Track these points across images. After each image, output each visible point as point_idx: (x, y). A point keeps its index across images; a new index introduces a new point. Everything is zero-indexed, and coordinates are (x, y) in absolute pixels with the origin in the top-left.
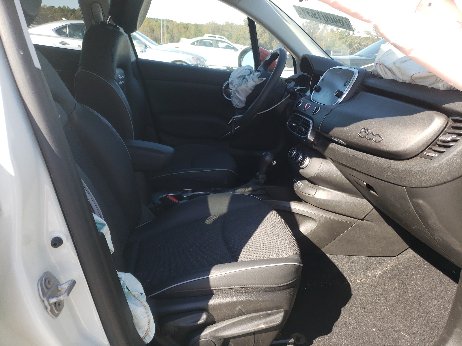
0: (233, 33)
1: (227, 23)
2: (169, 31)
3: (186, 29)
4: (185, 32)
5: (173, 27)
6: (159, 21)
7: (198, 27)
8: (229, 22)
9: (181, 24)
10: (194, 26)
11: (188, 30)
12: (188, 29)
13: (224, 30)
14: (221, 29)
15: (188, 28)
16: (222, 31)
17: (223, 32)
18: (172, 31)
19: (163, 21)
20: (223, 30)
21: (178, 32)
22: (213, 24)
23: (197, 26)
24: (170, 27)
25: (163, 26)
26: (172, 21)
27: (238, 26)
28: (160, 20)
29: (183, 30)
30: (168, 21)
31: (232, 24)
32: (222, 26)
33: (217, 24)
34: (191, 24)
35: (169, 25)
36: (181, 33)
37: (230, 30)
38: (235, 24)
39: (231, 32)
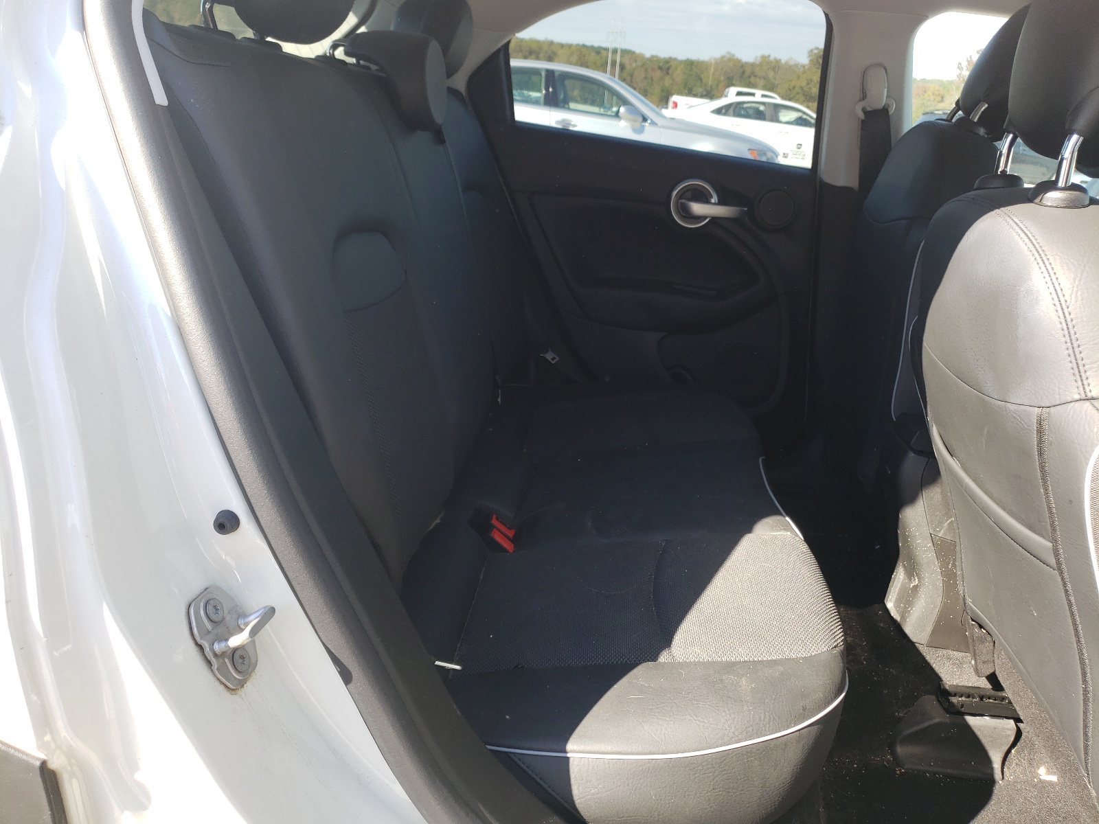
0: (776, 82)
1: (765, 60)
2: (625, 75)
3: (664, 72)
4: (662, 79)
5: (634, 65)
6: (604, 53)
7: (693, 67)
8: (769, 56)
9: (653, 59)
10: (682, 66)
11: (668, 74)
12: (670, 71)
13: (756, 76)
14: (748, 72)
15: (668, 69)
16: (750, 77)
17: (752, 79)
18: (632, 76)
19: (615, 51)
20: (753, 74)
21: (646, 78)
22: (730, 60)
23: (690, 64)
24: (628, 67)
25: (614, 63)
26: (634, 53)
27: (791, 66)
28: (607, 49)
29: (658, 74)
30: (626, 52)
31: (778, 61)
32: (753, 65)
33: (739, 61)
34: (675, 59)
35: (626, 61)
36: (652, 80)
37: (771, 74)
38: (783, 61)
39: (773, 80)
